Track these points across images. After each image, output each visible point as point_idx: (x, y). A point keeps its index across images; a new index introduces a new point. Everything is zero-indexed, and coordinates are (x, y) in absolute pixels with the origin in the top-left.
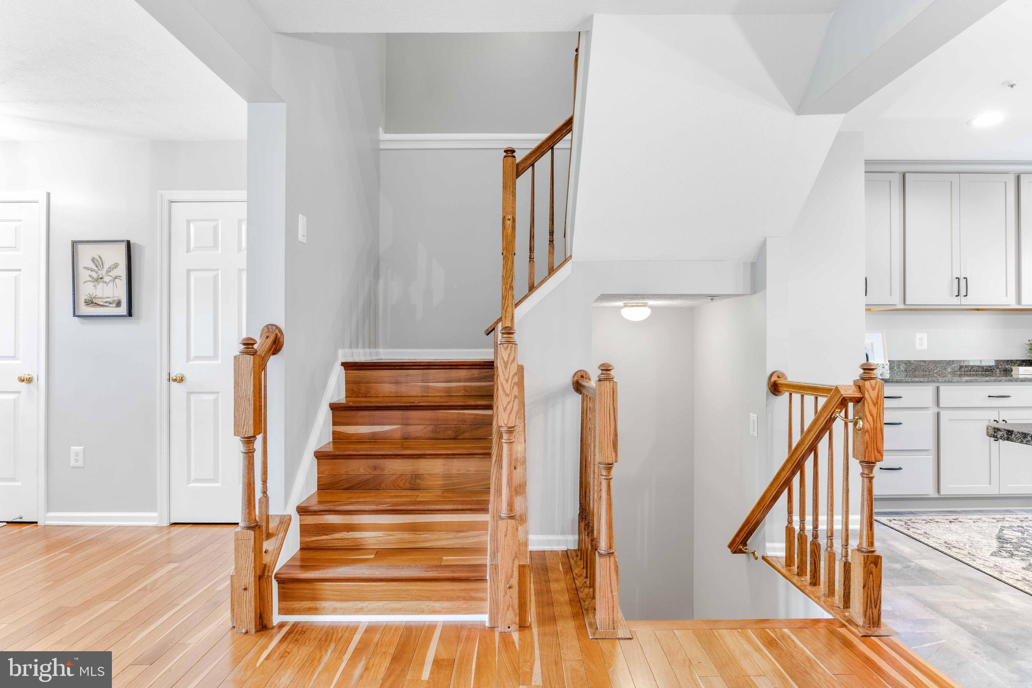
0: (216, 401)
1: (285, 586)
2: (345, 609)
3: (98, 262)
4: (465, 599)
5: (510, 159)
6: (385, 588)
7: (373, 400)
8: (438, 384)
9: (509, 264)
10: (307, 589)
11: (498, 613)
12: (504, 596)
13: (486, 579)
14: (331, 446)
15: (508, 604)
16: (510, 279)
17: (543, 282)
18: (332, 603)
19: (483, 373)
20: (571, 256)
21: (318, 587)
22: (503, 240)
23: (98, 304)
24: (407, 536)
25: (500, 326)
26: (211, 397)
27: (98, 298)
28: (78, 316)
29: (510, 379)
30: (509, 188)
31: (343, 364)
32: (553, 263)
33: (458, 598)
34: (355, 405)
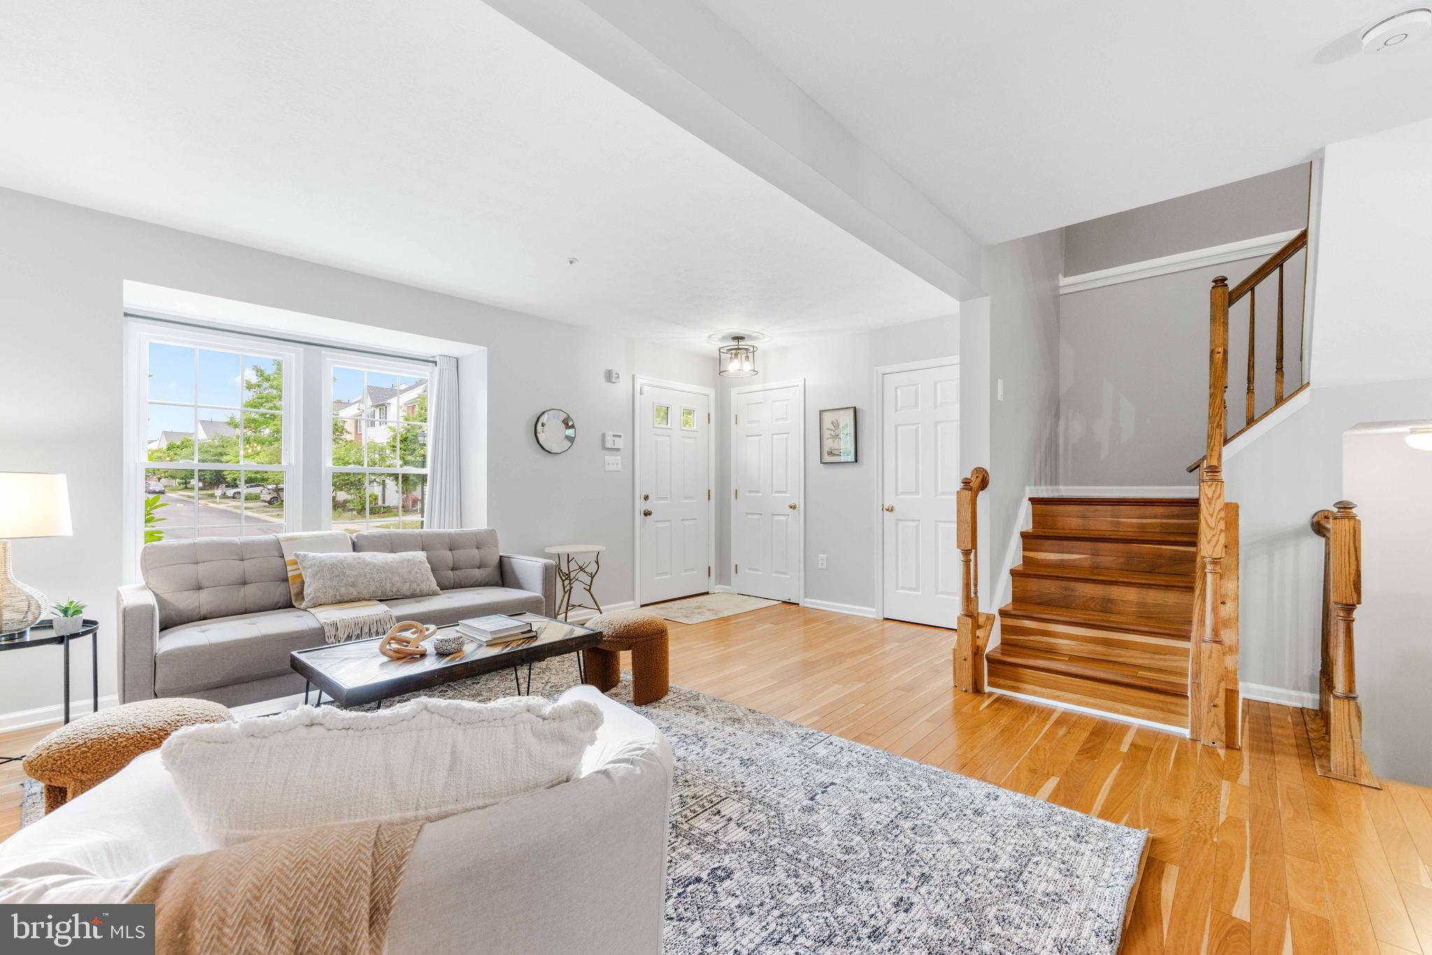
0: (917, 527)
1: (993, 665)
2: (1043, 693)
3: (836, 424)
4: (1162, 710)
5: (1220, 290)
6: (1080, 684)
7: (1061, 531)
8: (1130, 520)
9: (1217, 401)
10: (1011, 671)
11: (1200, 728)
12: (1208, 713)
13: (1187, 696)
14: (1022, 567)
15: (1212, 720)
16: (1218, 418)
17: (1266, 414)
18: (1031, 686)
19: (1185, 510)
20: (1309, 383)
21: (1021, 671)
22: (1210, 374)
23: (836, 454)
24: (1100, 649)
25: (1205, 464)
26: (914, 524)
27: (834, 450)
28: (823, 463)
29: (1215, 515)
30: (1219, 316)
31: (1030, 499)
32: (1282, 393)
33: (1155, 708)
34: (1043, 534)
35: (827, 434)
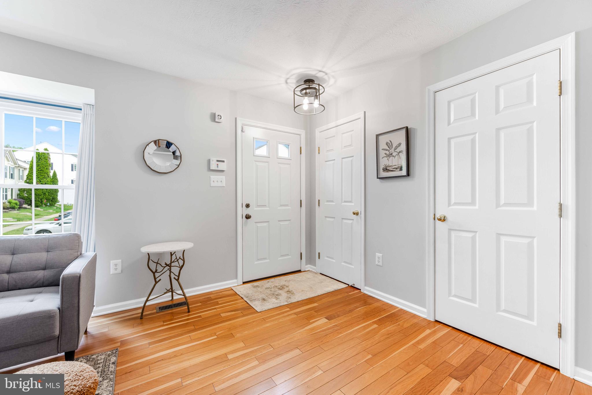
0: (473, 239)
3: (389, 145)
23: (390, 170)
26: (470, 235)
27: (390, 166)
28: (380, 178)
35: (382, 153)
